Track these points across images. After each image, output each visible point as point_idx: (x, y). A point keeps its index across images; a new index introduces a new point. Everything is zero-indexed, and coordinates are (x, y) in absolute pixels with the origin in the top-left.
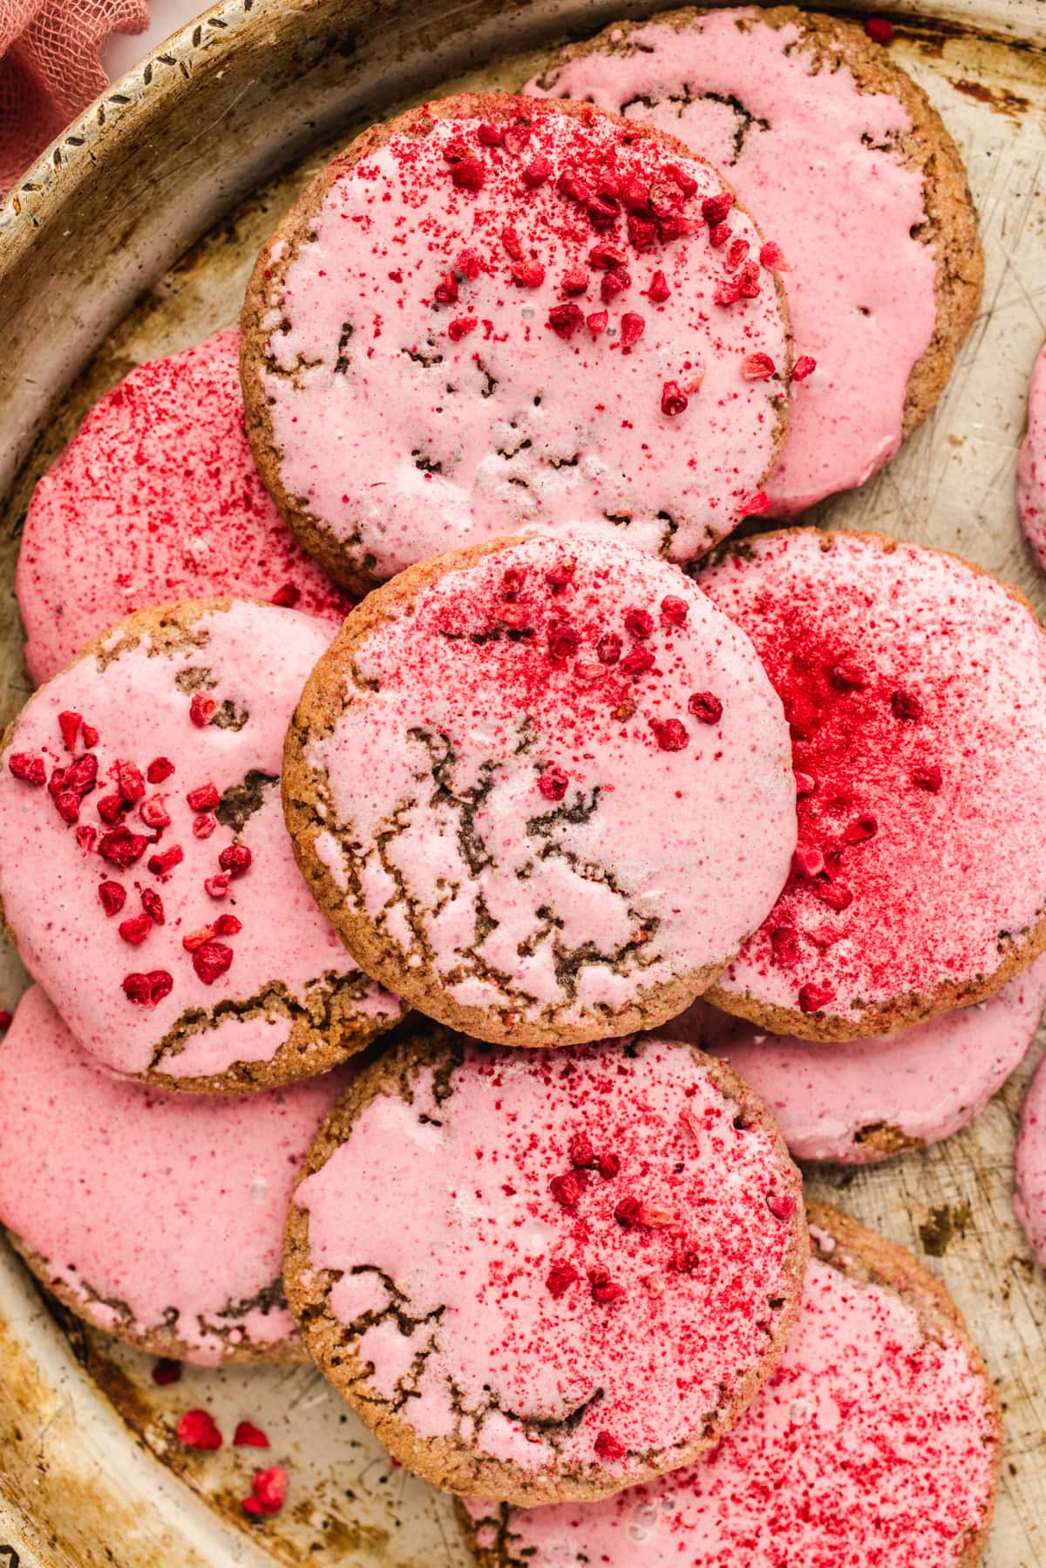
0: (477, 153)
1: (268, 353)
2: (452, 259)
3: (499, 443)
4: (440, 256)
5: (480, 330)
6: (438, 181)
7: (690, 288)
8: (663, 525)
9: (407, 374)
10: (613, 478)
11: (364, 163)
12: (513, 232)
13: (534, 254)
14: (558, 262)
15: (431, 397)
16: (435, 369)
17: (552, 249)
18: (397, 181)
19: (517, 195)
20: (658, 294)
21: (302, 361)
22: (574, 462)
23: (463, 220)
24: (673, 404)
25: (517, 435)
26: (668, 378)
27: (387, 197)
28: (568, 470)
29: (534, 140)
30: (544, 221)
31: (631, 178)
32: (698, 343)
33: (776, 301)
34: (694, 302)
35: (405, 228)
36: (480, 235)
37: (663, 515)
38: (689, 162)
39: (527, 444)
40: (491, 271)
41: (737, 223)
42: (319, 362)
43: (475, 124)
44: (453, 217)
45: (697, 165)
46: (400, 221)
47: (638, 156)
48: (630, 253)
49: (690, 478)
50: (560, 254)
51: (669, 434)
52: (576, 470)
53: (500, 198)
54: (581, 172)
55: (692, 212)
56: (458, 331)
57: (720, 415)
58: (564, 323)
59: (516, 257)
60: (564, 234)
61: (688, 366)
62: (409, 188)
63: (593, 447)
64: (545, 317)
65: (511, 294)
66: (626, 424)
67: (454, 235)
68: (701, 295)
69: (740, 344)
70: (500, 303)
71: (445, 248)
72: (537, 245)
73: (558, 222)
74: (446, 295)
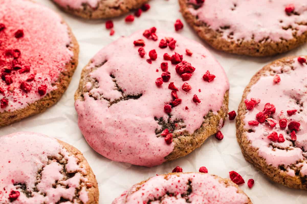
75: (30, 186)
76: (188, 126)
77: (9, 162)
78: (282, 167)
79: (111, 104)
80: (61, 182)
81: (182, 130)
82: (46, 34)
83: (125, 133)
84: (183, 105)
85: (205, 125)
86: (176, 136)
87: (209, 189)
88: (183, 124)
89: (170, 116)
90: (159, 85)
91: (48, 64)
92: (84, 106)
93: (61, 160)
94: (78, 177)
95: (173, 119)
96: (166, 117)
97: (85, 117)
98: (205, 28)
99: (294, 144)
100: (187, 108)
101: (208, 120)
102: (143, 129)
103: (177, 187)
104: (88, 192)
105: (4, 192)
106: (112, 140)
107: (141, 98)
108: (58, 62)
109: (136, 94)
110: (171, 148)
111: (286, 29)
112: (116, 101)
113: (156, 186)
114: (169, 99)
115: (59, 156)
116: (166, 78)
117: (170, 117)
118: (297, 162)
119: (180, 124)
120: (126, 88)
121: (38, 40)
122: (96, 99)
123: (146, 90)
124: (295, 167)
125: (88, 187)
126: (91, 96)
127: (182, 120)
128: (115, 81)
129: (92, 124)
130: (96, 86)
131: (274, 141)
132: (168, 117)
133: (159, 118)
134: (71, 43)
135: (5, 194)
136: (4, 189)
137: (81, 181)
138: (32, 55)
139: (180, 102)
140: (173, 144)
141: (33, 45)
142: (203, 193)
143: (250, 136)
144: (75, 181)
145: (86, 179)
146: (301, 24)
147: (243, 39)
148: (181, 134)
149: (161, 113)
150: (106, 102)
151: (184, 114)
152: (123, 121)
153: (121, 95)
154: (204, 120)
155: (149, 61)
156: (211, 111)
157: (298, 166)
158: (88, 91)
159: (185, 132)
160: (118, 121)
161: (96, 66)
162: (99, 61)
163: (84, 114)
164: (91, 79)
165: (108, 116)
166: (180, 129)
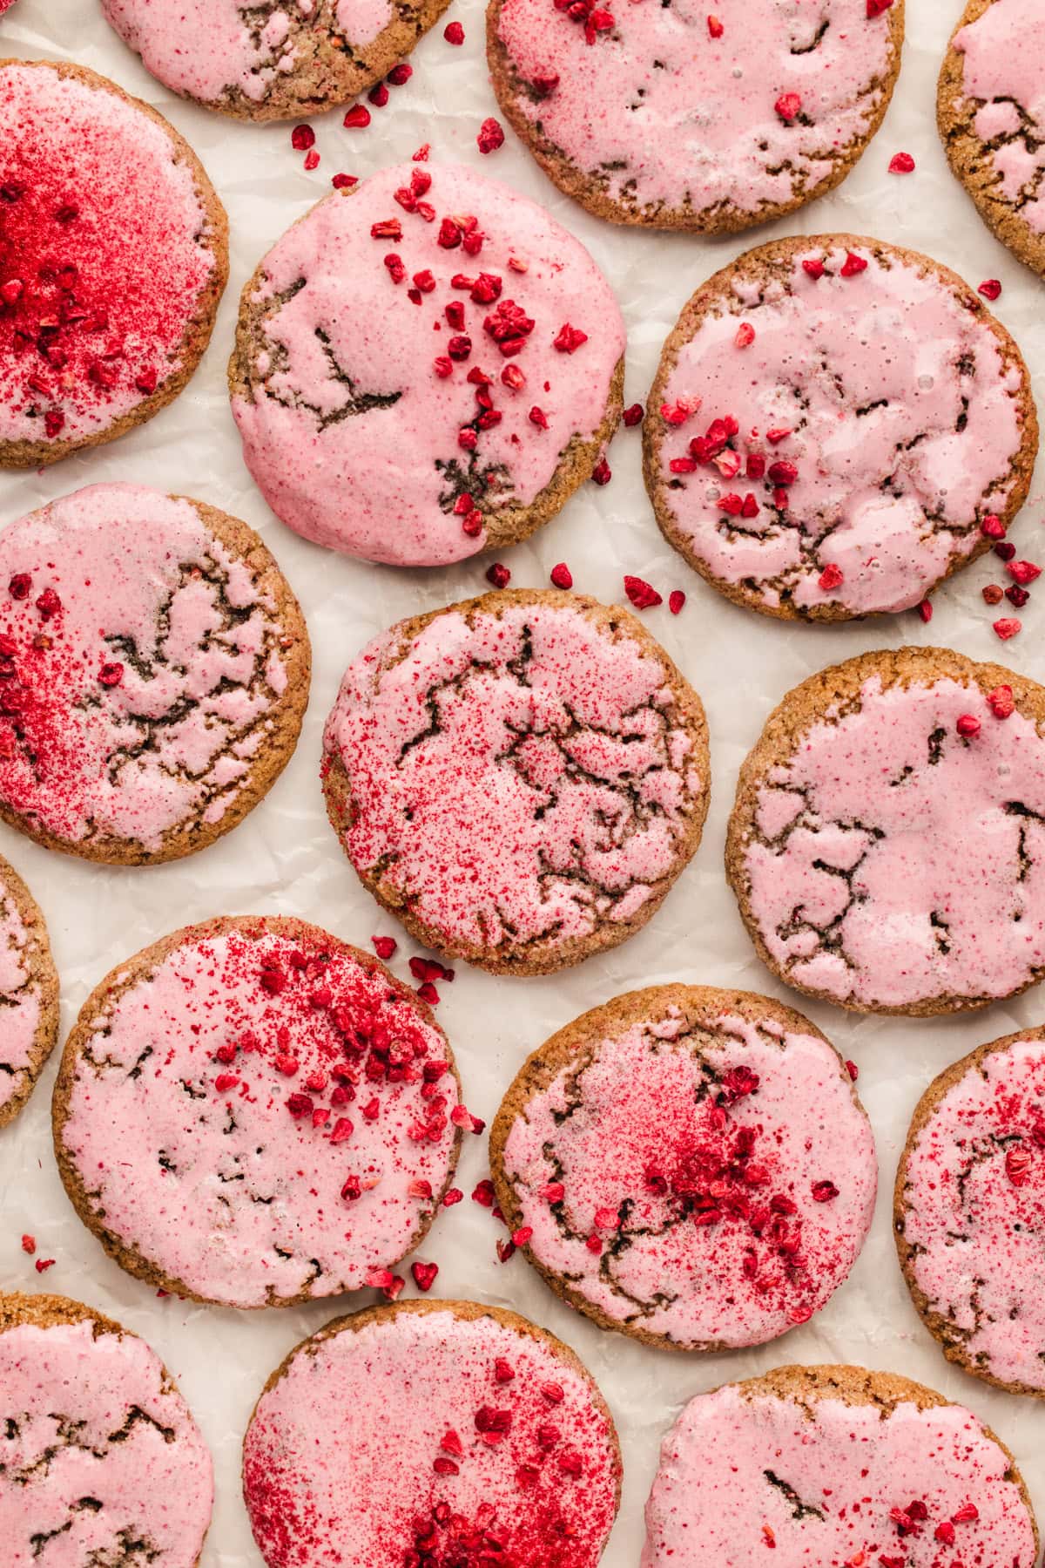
0: (285, 968)
1: (88, 1044)
2: (239, 1033)
3: (222, 1169)
4: (231, 1027)
5: (240, 1088)
6: (251, 977)
7: (395, 1117)
8: (312, 1269)
9: (177, 1098)
10: (291, 1222)
11: (206, 943)
12: (287, 1033)
13: (296, 1052)
14: (311, 1063)
15: (187, 1120)
16: (198, 1101)
17: (310, 1054)
18: (222, 965)
19: (301, 1008)
20: (371, 1113)
21: (108, 1059)
22: (269, 1201)
23: (257, 1011)
24: (351, 1192)
25: (236, 1168)
26: (354, 1172)
27: (211, 973)
28: (263, 1206)
29: (328, 974)
30: (312, 1033)
31: (384, 1027)
32: (385, 1157)
33: (451, 1146)
34: (393, 1128)
35: (215, 999)
36: (265, 1025)
37: (314, 1262)
38: (430, 1029)
39: (241, 1177)
40: (262, 1052)
41: (446, 1083)
42: (120, 1065)
43: (293, 946)
44: (251, 1005)
45: (434, 1033)
46: (214, 993)
47: (395, 1012)
48: (363, 1078)
49: (342, 1245)
50: (314, 1059)
51: (340, 1211)
52: (268, 1207)
53: (288, 1005)
54: (351, 1010)
55: (418, 1067)
56: (223, 1084)
57: (381, 1211)
58: (299, 1107)
59: (284, 1050)
60: (322, 1047)
61: (371, 1169)
62: (228, 973)
63: (285, 1198)
64: (286, 1097)
65: (270, 1073)
66: (313, 1191)
67: (247, 1018)
68: (399, 1125)
69: (413, 1168)
70: (260, 1076)
71: (237, 1025)
72: (300, 1047)
73: (322, 1037)
74: (224, 1056)
75: (146, 648)
76: (518, 487)
77: (88, 583)
78: (749, 582)
79: (325, 421)
80: (219, 635)
81: (505, 497)
82: (138, 208)
83: (364, 507)
84: (507, 427)
85: (563, 470)
86: (491, 511)
87: (572, 654)
88: (509, 481)
89: (475, 456)
90: (443, 372)
91: (152, 303)
92: (257, 423)
93: (213, 571)
94: (257, 621)
95: (482, 464)
96: (464, 461)
97: (260, 454)
98: (562, 162)
99: (783, 520)
100: (515, 439)
101: (568, 457)
102: (408, 501)
103: (496, 649)
104: (285, 663)
105: (85, 662)
106: (335, 523)
107: (400, 403)
108: (178, 295)
109: (386, 393)
110: (479, 544)
111: (775, 172)
112: (336, 416)
113: (447, 651)
114: (469, 412)
115: (205, 563)
116: (460, 351)
117: (474, 460)
118: (787, 572)
119: (500, 478)
120: (359, 376)
121: (119, 229)
122: (284, 403)
123: (411, 385)
124: (780, 582)
125: (284, 649)
126: (270, 395)
127: (504, 469)
128: (329, 352)
129: (280, 478)
130: (283, 364)
131: (733, 515)
132: (468, 458)
133: (446, 462)
134: (205, 223)
135: (88, 669)
136: (85, 656)
137: (267, 634)
138: (108, 277)
139: (496, 419)
140: (484, 533)
141: (107, 244)
142: (558, 665)
143: (674, 498)
144: (249, 633)
145: (277, 628)
146: (817, 156)
147: (662, 202)
148: (503, 506)
149: (450, 450)
150: (311, 415)
151: (508, 453)
152: (358, 476)
153: (348, 397)
154: (560, 460)
155: (415, 297)
156: (577, 435)
157: (789, 580)
158: (264, 380)
159: (513, 500)
160: (344, 475)
161: (276, 294)
162: (284, 280)
163: (258, 445)
164: (268, 342)
165: (320, 460)
166: (500, 492)
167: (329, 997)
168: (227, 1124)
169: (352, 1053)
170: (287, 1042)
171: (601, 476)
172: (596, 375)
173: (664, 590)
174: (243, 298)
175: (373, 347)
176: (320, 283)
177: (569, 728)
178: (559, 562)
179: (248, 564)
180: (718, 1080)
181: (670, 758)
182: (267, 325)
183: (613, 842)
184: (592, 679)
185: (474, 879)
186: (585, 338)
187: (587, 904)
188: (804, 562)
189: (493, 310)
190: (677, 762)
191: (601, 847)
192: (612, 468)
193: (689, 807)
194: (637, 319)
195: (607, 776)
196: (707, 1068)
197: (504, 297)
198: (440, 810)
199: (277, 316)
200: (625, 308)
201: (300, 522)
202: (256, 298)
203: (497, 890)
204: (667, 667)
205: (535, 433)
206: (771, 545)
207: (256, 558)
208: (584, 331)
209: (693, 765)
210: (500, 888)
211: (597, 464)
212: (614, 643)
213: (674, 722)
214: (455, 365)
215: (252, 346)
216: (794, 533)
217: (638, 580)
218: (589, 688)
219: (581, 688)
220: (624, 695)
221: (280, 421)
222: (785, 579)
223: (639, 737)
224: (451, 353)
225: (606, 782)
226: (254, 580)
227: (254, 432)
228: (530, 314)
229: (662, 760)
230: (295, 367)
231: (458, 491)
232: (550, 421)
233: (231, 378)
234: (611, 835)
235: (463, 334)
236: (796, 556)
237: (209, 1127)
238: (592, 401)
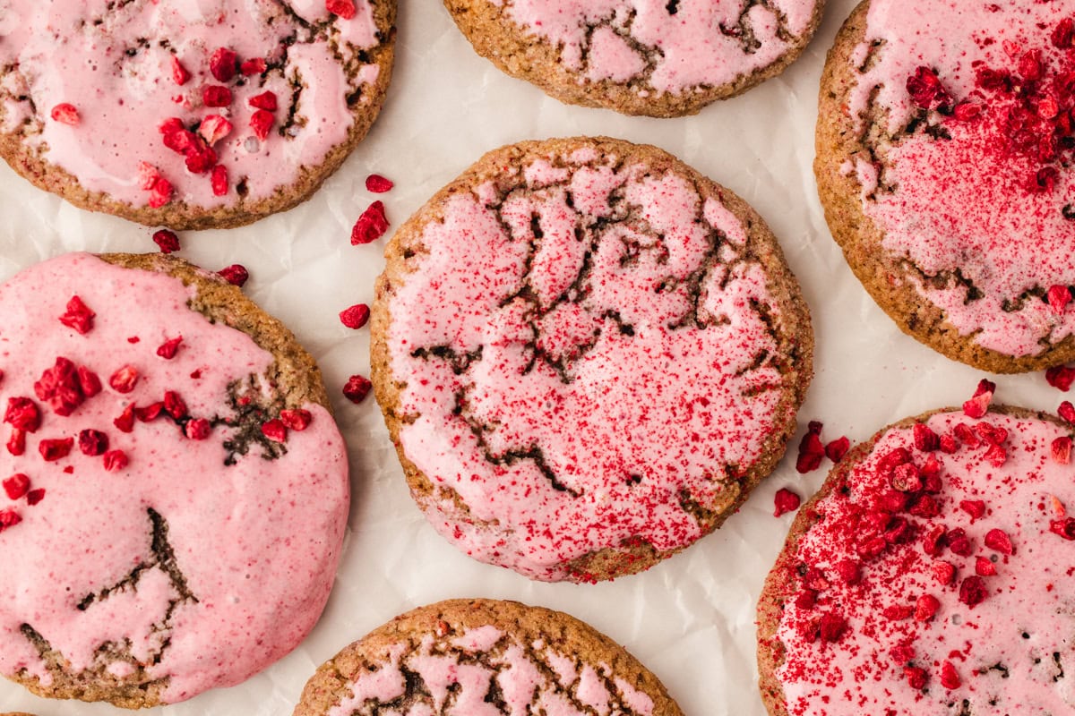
76: (252, 369)
78: (352, 100)
79: (185, 595)
80: (437, 708)
81: (264, 384)
83: (282, 545)
84: (183, 385)
85: (231, 319)
86: (281, 399)
87: (442, 299)
88: (245, 380)
89: (218, 421)
90: (122, 460)
92: (191, 674)
94: (417, 663)
95: (227, 412)
96: (224, 433)
97: (226, 668)
99: (278, 63)
100: (196, 375)
101: (216, 312)
102: (273, 495)
103: (440, 388)
104: (466, 629)
106: (303, 579)
107: (159, 509)
109: (149, 526)
110: (319, 411)
112: (179, 582)
113: (444, 444)
114: (167, 429)
116: (96, 443)
117: (223, 421)
118: (338, 57)
119: (242, 391)
120: (131, 558)
122: (167, 643)
123: (138, 498)
124: (349, 64)
125: (450, 631)
126: (157, 659)
127: (232, 386)
128: (105, 593)
129: (253, 643)
130: (121, 646)
131: (274, 121)
132: (221, 428)
133: (226, 454)
137: (434, 651)
139: (174, 397)
140: (306, 406)
142: (456, 316)
143: (259, 189)
144: (433, 671)
145: (427, 641)
148: (274, 385)
149: (213, 449)
150: (178, 610)
151: (212, 382)
152: (247, 554)
153: (156, 570)
154: (220, 323)
155: (35, 497)
156: (189, 304)
157: (347, 55)
158: (141, 667)
159: (267, 374)
160: (246, 570)
161: (41, 657)
162: (25, 649)
163: (216, 671)
164: (97, 665)
165: (230, 599)
166: (258, 389)
167: (848, 562)
168: (996, 674)
169: (911, 533)
170: (901, 609)
171: (238, 276)
172: (119, 285)
173: (366, 199)
174: (48, 695)
175: (96, 543)
176: (25, 608)
177: (527, 300)
178: (338, 319)
179: (354, 676)
180: (923, 116)
181: (557, 184)
182: (77, 667)
183: (657, 245)
184: (470, 276)
185: (705, 402)
186: (76, 299)
187: (728, 271)
188: (325, 38)
189: (46, 406)
190: (561, 174)
191: (663, 258)
192: (228, 263)
193: (612, 159)
194: (56, 243)
195: (581, 255)
196: (910, 128)
197: (31, 393)
198: (628, 444)
199: (66, 656)
200: (44, 256)
201: (304, 619)
202: (46, 680)
203: (717, 375)
204: (452, 191)
205: (190, 352)
206: (307, 76)
207: (347, 667)
208: (68, 299)
209: (564, 157)
210: (715, 371)
211: (223, 280)
212: (428, 252)
213: (516, 180)
214: (113, 447)
215: (102, 683)
216: (293, 51)
217: (356, 228)
218: (480, 278)
219: (480, 288)
220: (488, 238)
221: (188, 647)
222: (346, 58)
223: (535, 219)
224: (98, 453)
225: (587, 255)
226: (373, 668)
227: (200, 675)
228: (50, 363)
229: (559, 193)
230: (124, 631)
231: (260, 439)
232: (173, 335)
233: (142, 704)
234: (648, 248)
235: (77, 439)
236: (319, 47)
237: (1001, 695)
238: (149, 289)
